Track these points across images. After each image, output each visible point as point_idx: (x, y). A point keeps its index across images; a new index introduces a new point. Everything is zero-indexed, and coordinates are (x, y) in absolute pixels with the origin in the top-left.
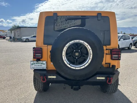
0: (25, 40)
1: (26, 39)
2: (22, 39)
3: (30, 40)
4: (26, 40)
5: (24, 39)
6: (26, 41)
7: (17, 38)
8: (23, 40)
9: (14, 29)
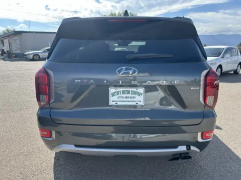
0: (31, 57)
1: (33, 56)
2: (26, 55)
3: (41, 57)
4: (35, 57)
5: (29, 54)
6: (33, 60)
7: (14, 54)
8: (28, 56)
9: (8, 36)
